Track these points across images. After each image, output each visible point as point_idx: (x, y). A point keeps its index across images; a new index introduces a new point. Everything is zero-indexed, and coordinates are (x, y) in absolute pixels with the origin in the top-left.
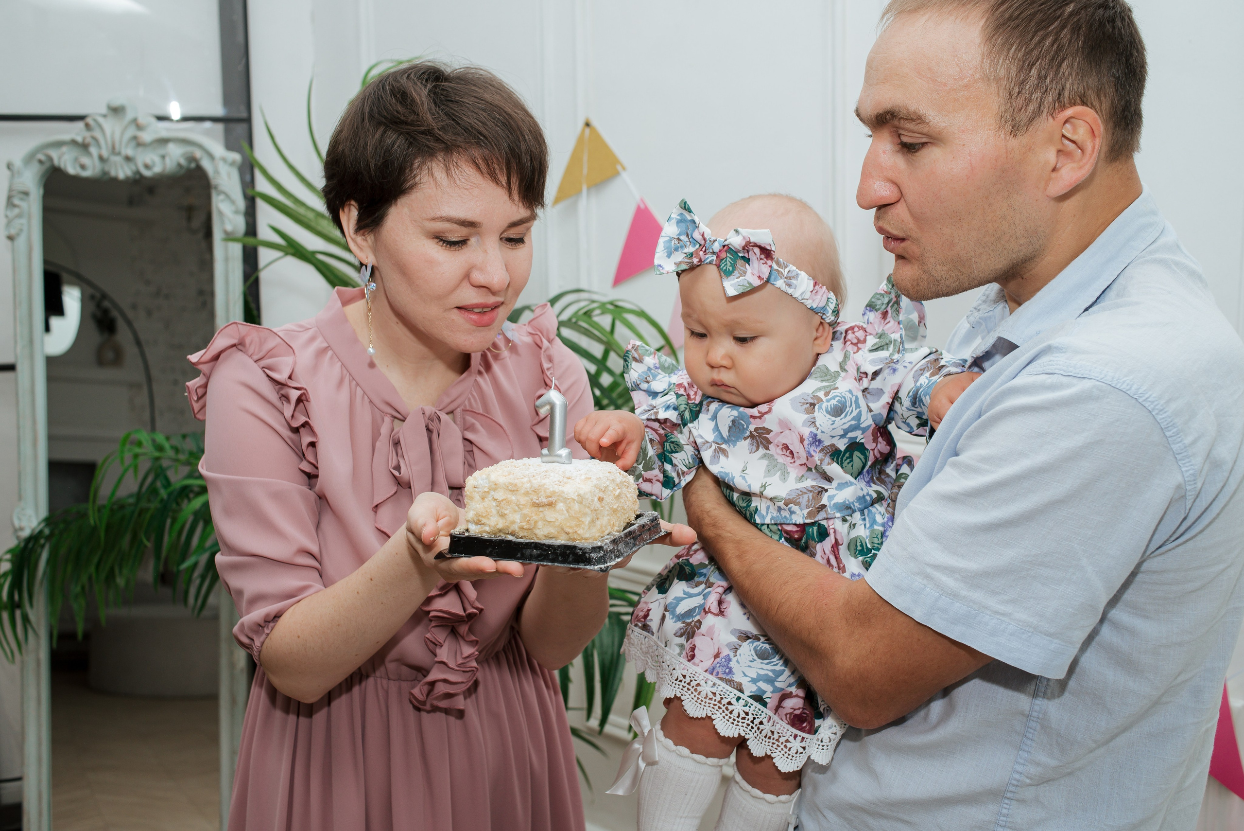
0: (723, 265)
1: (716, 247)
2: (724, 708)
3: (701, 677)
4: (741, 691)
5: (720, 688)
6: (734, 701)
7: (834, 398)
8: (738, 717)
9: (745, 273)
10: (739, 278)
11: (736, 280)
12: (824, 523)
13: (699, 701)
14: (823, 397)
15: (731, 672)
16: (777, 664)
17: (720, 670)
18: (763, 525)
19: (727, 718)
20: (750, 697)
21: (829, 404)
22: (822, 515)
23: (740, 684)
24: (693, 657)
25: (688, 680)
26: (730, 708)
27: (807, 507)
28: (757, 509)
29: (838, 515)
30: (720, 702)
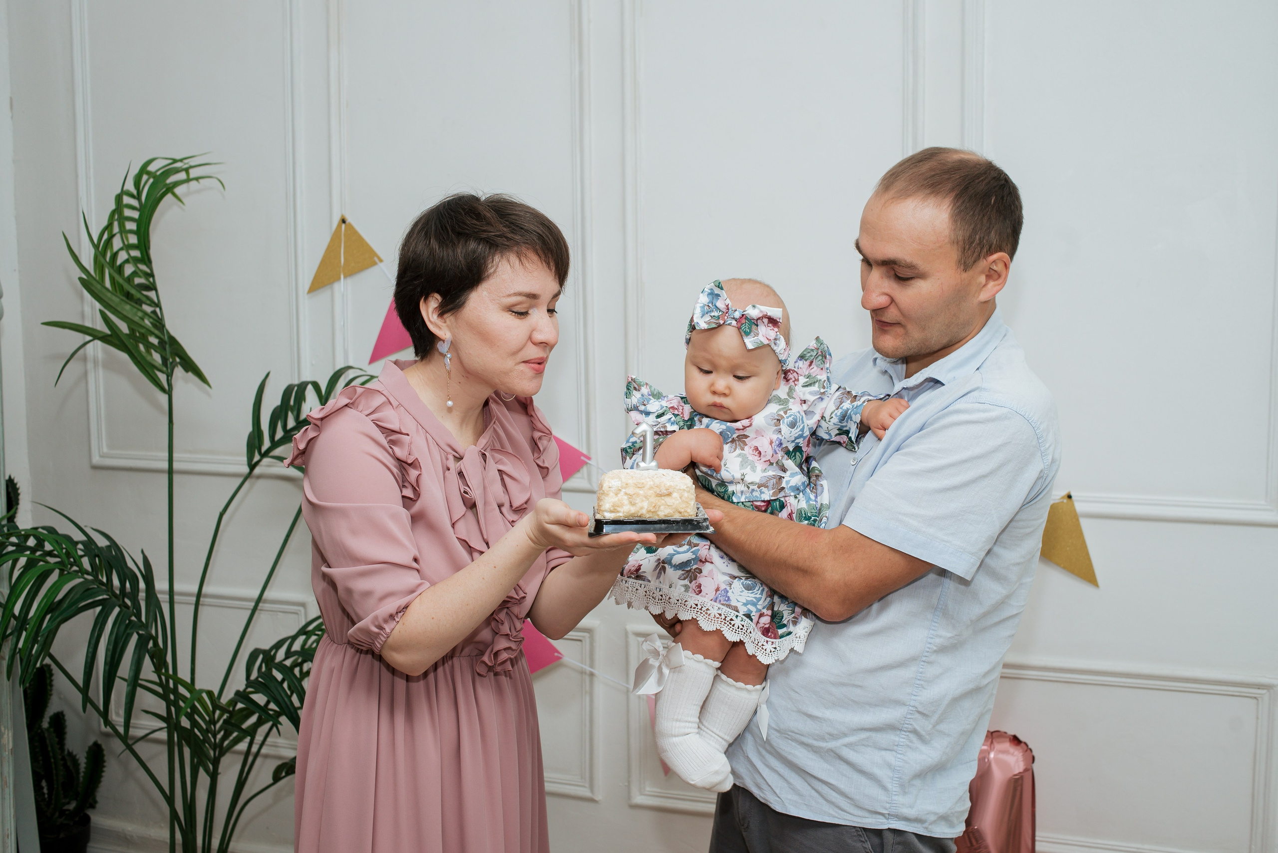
0: (743, 328)
1: (737, 315)
2: (728, 623)
3: (709, 604)
4: (738, 611)
5: (724, 611)
6: (734, 618)
7: (790, 416)
8: (738, 628)
9: (758, 334)
10: (754, 337)
11: (753, 339)
12: (782, 499)
13: (710, 620)
14: (784, 415)
15: (729, 599)
16: (757, 594)
17: (722, 599)
18: (738, 503)
19: (731, 629)
20: (743, 615)
21: (788, 420)
22: (782, 494)
23: (737, 607)
24: (700, 592)
25: (699, 607)
26: (733, 623)
27: (773, 489)
28: (733, 493)
29: (792, 494)
30: (725, 619)
